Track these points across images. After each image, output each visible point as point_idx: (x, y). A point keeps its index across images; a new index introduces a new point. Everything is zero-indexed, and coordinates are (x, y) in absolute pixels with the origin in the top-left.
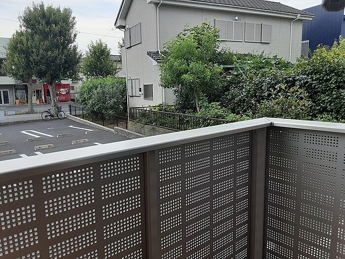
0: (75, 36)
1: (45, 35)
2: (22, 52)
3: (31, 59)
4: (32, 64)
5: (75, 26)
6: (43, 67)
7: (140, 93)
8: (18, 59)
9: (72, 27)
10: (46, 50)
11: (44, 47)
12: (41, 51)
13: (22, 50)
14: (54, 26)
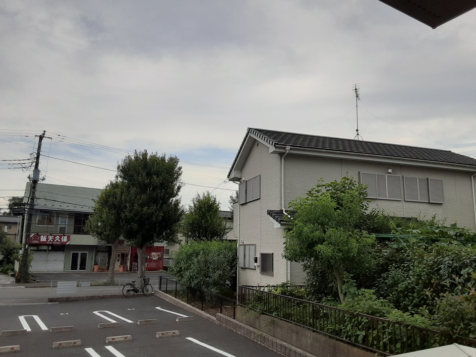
0: (179, 188)
1: (143, 188)
2: (113, 206)
3: (122, 215)
4: (122, 222)
5: (180, 177)
6: (135, 226)
7: (256, 264)
8: (107, 215)
9: (177, 178)
10: (142, 205)
11: (141, 201)
12: (136, 207)
13: (114, 204)
14: (155, 177)
